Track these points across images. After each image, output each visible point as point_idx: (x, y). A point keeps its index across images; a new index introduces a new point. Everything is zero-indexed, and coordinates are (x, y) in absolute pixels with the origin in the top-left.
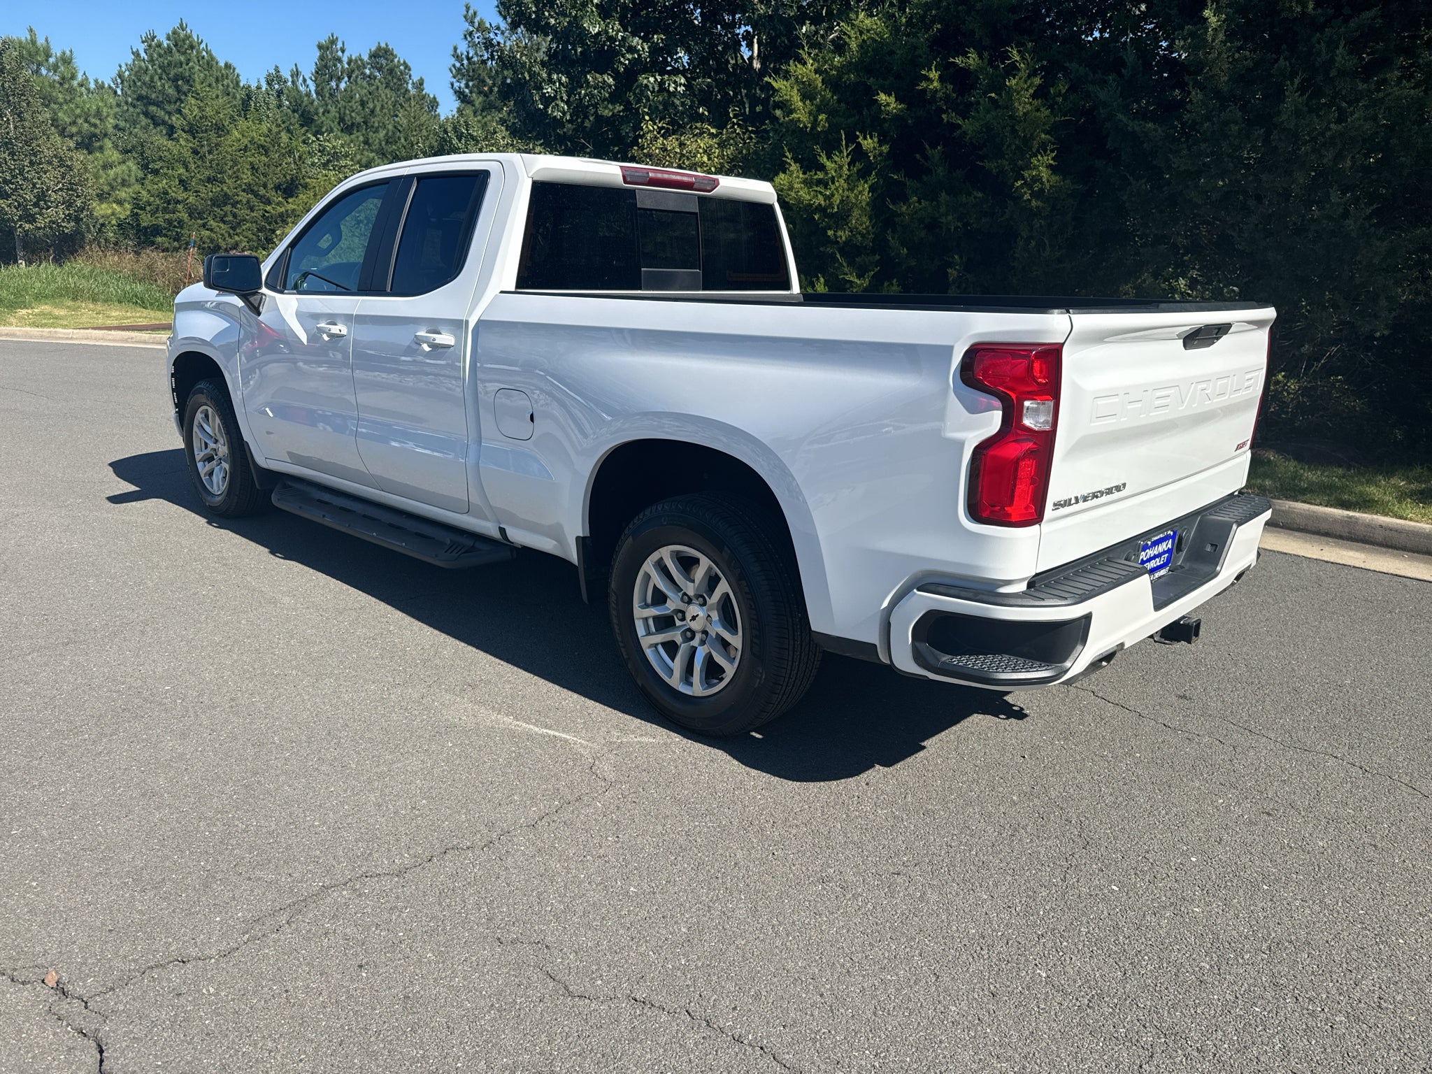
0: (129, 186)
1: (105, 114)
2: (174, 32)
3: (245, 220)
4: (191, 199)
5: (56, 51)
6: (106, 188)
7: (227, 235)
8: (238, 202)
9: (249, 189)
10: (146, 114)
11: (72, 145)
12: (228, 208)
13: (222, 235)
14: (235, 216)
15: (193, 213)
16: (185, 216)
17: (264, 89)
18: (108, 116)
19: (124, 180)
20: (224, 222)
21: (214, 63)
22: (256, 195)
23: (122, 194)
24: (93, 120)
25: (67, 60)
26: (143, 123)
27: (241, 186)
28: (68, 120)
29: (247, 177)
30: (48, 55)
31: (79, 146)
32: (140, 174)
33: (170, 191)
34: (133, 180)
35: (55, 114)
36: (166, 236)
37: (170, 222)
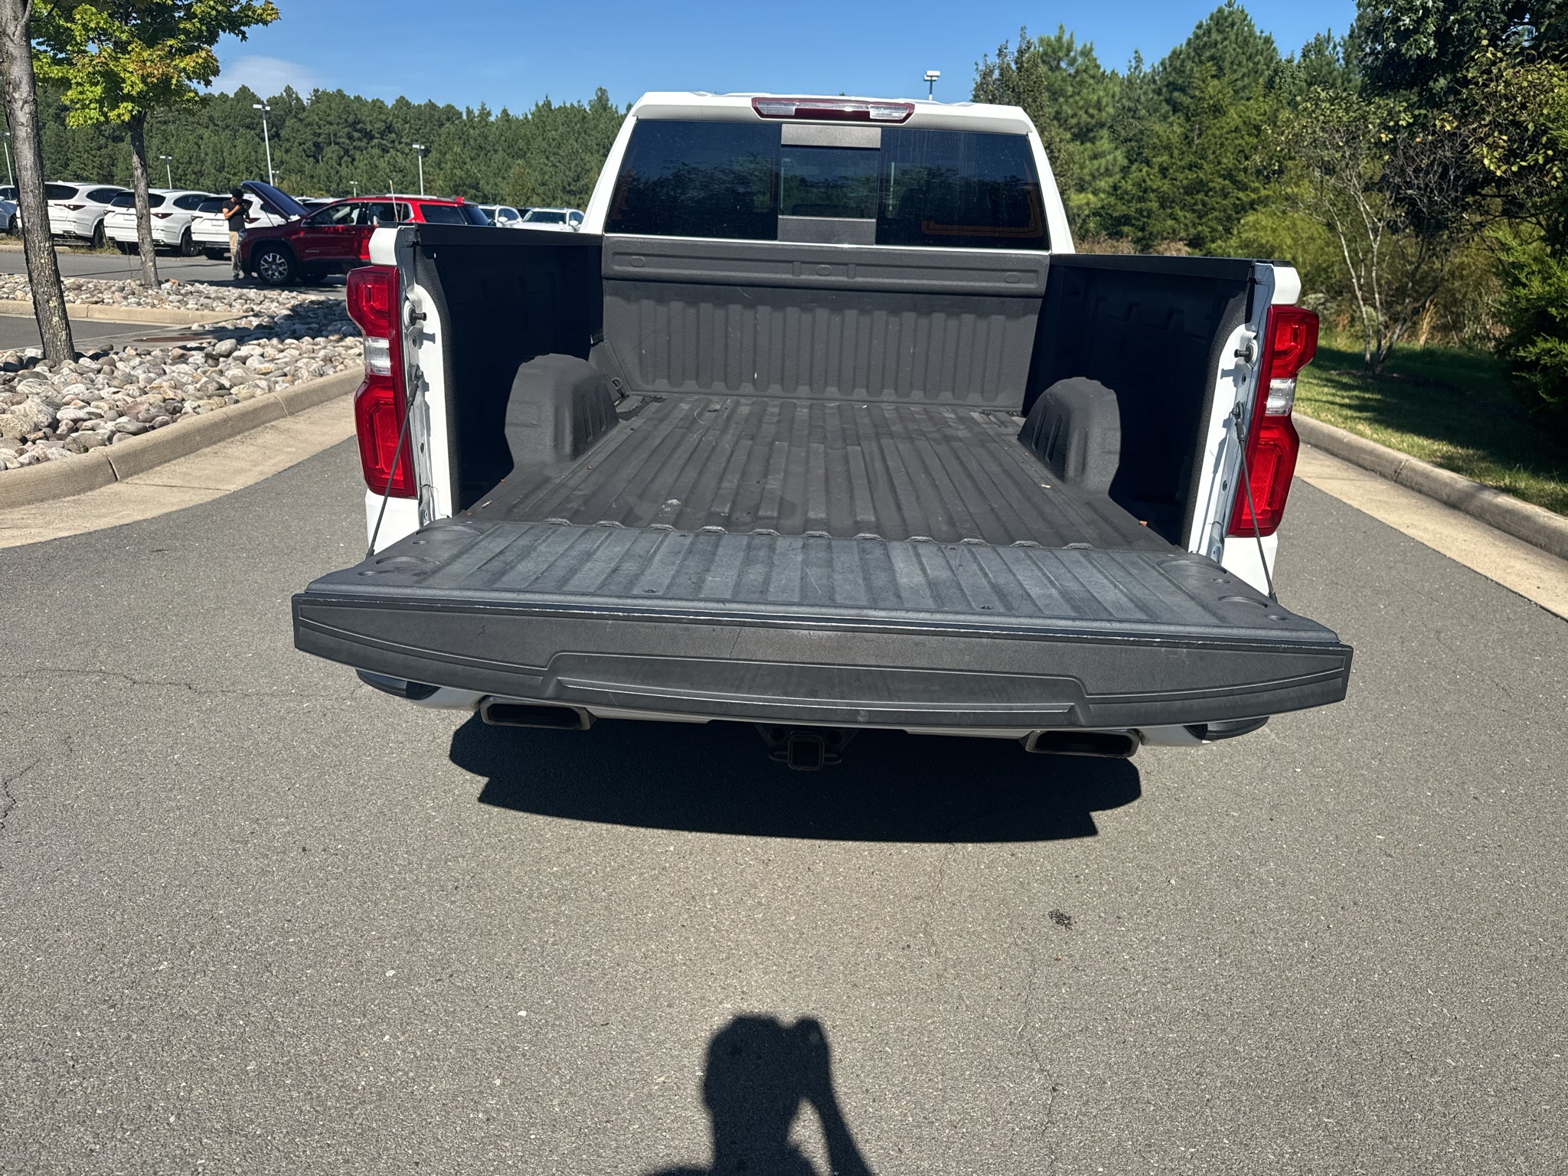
0: (1110, 176)
1: (1104, 104)
2: (1220, 11)
3: (1214, 209)
4: (1165, 188)
5: (1078, 46)
6: (1088, 178)
7: (1190, 225)
8: (1210, 190)
9: (1229, 176)
10: (1168, 101)
11: (1068, 136)
12: (1200, 196)
13: (1186, 225)
14: (1204, 204)
15: (1164, 202)
16: (1155, 205)
17: (1296, 62)
18: (1107, 105)
19: (1107, 169)
20: (1194, 211)
21: (1252, 40)
22: (1234, 182)
23: (1103, 184)
24: (1091, 111)
25: (1086, 53)
26: (1163, 111)
27: (1218, 172)
28: (1070, 112)
29: (1228, 161)
30: (1069, 50)
31: (1075, 137)
32: (1125, 162)
33: (1147, 179)
34: (1117, 169)
35: (1061, 107)
36: (1133, 225)
37: (1140, 211)
